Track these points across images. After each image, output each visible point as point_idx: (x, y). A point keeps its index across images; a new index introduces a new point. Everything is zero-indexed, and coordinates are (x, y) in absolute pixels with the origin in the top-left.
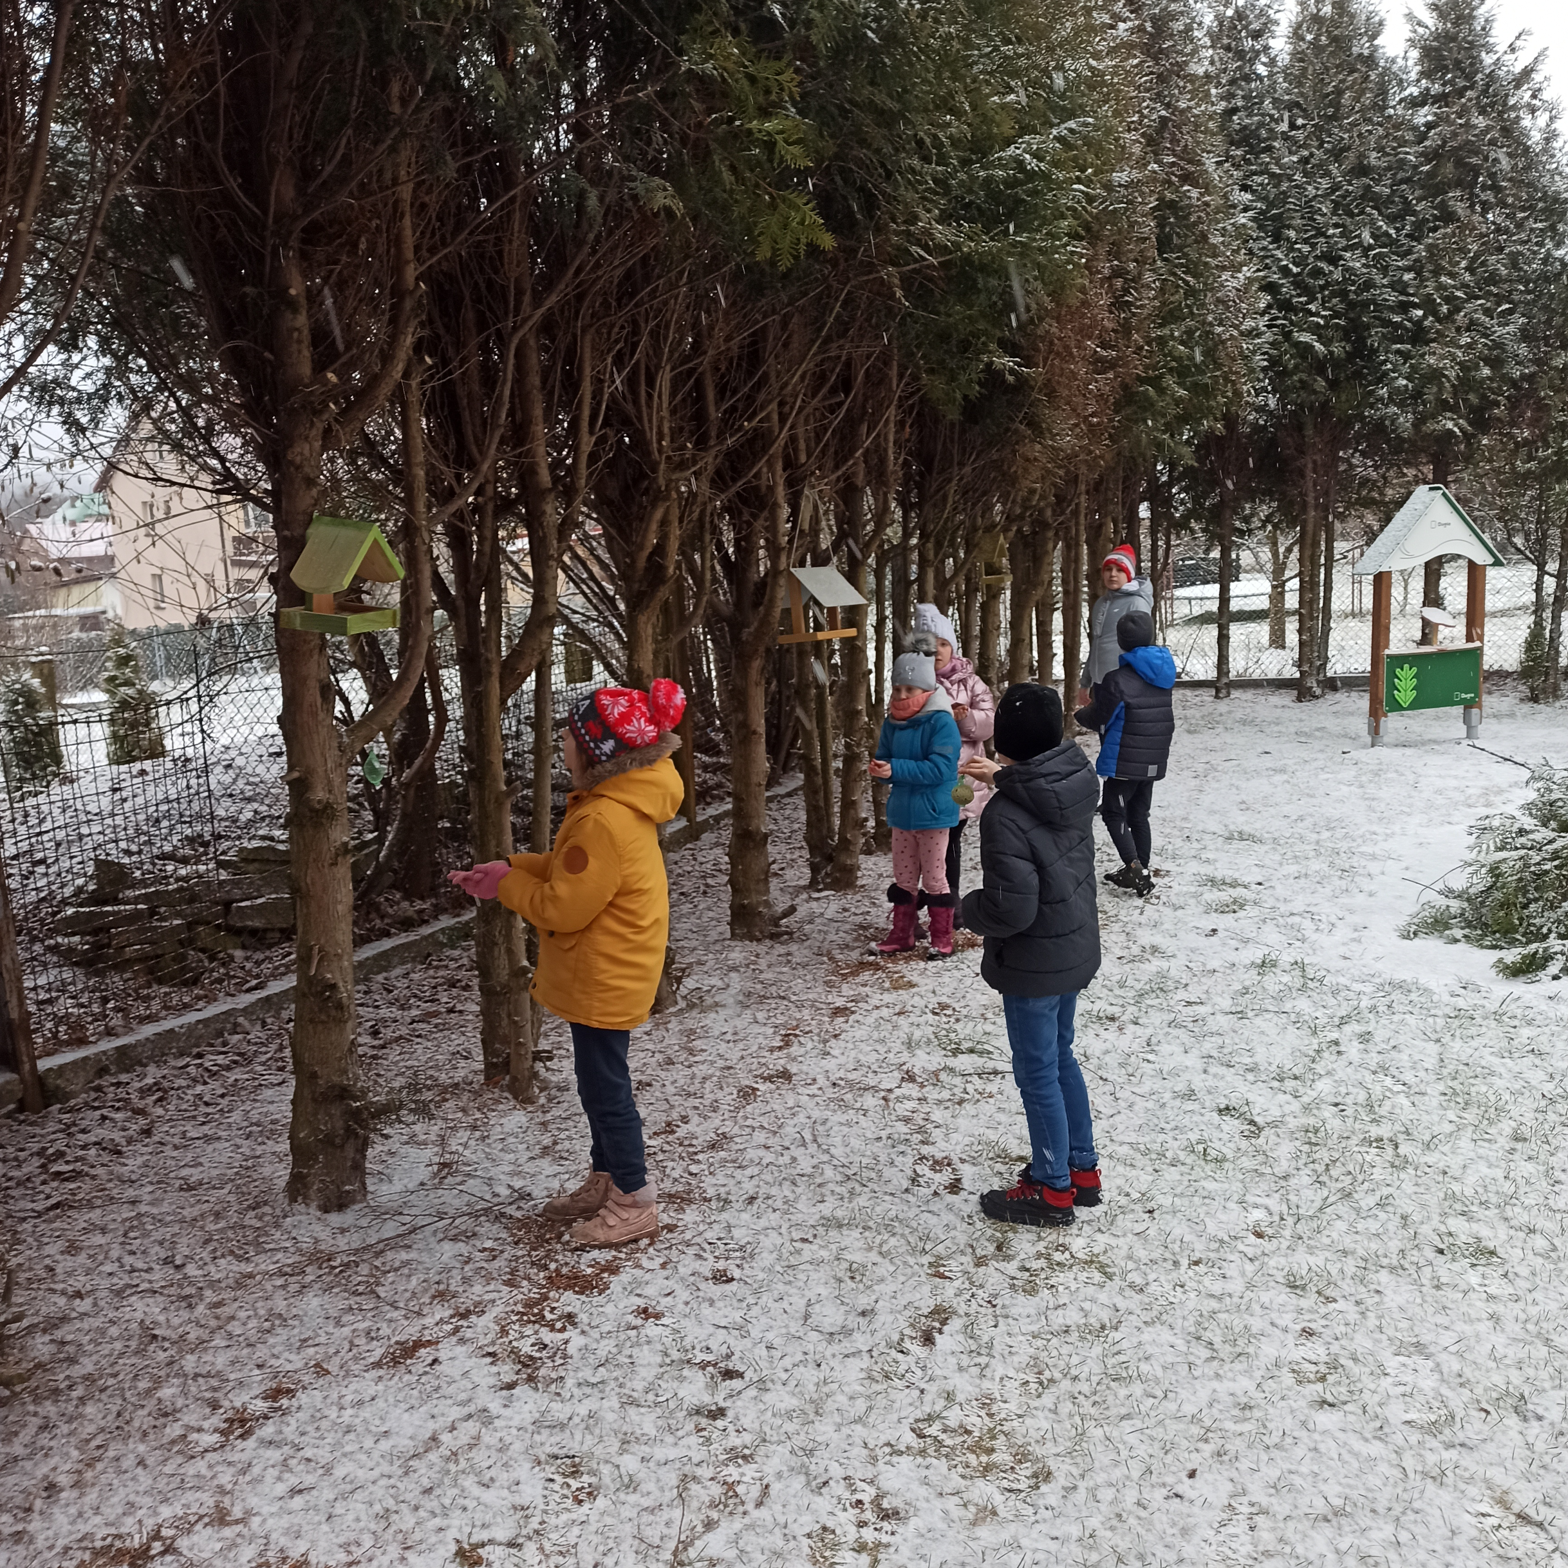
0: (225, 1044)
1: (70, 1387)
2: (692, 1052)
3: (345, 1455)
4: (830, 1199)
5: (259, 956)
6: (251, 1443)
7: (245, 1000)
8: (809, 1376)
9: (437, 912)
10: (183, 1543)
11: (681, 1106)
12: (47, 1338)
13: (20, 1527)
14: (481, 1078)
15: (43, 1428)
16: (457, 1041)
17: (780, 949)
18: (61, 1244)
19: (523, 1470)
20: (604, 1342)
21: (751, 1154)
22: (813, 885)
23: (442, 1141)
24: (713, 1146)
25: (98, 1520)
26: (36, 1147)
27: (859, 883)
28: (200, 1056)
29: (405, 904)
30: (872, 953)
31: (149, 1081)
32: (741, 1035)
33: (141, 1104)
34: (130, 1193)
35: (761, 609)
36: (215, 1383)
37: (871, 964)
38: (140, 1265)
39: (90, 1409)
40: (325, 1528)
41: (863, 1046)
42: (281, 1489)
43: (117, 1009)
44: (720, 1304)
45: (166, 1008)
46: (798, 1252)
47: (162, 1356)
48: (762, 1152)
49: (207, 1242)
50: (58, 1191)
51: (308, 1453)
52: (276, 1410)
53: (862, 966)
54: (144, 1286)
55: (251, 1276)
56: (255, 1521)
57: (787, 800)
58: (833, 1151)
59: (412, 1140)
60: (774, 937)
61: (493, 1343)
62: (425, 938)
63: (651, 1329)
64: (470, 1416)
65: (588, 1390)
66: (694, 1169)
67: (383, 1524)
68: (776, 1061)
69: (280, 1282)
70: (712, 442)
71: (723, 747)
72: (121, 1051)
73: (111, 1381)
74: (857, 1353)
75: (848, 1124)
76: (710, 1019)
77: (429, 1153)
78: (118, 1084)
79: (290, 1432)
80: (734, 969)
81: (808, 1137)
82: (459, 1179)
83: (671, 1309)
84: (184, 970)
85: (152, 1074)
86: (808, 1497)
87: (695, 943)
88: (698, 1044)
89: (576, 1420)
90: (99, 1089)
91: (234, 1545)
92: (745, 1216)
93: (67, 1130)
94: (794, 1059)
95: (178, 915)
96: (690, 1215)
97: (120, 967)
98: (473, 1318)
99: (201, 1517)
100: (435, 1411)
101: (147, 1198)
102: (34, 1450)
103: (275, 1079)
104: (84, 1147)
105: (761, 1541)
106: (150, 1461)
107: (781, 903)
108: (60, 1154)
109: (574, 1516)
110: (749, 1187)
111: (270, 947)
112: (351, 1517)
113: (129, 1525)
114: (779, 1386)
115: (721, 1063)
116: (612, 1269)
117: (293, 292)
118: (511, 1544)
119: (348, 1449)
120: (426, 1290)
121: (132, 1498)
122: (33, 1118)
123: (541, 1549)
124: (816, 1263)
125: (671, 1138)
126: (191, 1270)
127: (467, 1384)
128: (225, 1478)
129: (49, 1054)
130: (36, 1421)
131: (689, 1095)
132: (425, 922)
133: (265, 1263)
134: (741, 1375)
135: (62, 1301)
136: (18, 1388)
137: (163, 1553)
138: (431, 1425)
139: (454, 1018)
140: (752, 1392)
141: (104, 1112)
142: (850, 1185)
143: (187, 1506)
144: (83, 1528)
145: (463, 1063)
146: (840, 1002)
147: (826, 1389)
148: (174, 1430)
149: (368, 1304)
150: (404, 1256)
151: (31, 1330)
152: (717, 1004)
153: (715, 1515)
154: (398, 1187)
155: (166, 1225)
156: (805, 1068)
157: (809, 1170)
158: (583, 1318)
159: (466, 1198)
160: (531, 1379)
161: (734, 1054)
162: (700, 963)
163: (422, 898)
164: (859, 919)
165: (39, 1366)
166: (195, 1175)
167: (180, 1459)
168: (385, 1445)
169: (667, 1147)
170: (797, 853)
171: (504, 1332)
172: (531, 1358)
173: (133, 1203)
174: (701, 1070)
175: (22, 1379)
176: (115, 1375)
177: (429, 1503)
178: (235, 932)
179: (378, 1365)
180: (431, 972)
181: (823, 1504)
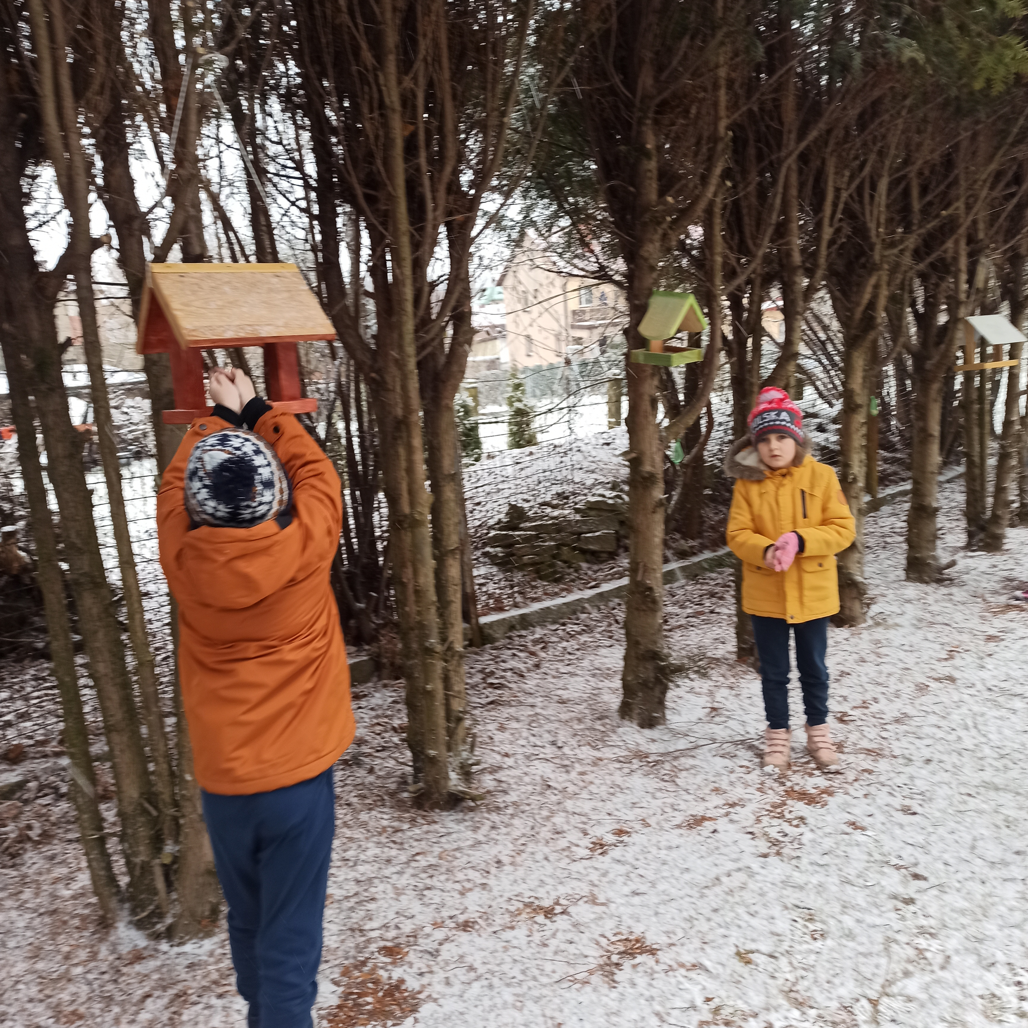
0: (578, 619)
1: (506, 807)
2: (879, 655)
3: (663, 878)
4: (988, 769)
5: (595, 567)
6: (607, 858)
7: (589, 593)
8: (978, 889)
9: (703, 548)
10: (571, 910)
11: (873, 691)
12: (491, 777)
13: (484, 881)
14: (734, 657)
15: (493, 828)
16: (717, 632)
17: (944, 590)
18: (496, 725)
19: (776, 911)
20: (827, 839)
21: (927, 730)
22: (968, 547)
23: (711, 694)
24: (897, 721)
25: (524, 886)
26: (479, 667)
27: (1006, 547)
28: (564, 624)
29: (682, 542)
30: (1017, 599)
31: (537, 636)
32: (916, 647)
33: (533, 649)
34: (530, 700)
35: (943, 347)
36: (584, 819)
37: (1016, 606)
38: (539, 743)
39: (516, 822)
40: (654, 919)
41: (1011, 664)
42: (627, 890)
43: (520, 593)
44: (908, 828)
45: (546, 594)
46: (965, 802)
47: (554, 798)
48: (935, 730)
49: (575, 735)
50: (493, 695)
51: (641, 871)
52: (622, 842)
53: (1009, 607)
54: (541, 756)
55: (601, 759)
56: (613, 906)
57: (947, 485)
58: (991, 736)
59: (691, 691)
60: (939, 581)
61: (752, 826)
62: (694, 564)
63: (858, 836)
64: (739, 870)
65: (817, 868)
66: (884, 734)
67: (689, 925)
68: (944, 669)
69: (618, 765)
70: (914, 228)
71: (898, 446)
72: (523, 616)
73: (527, 808)
74: (1013, 880)
75: (1001, 718)
76: (891, 634)
77: (704, 701)
78: (520, 636)
79: (629, 857)
80: (909, 601)
81: (970, 723)
82: (723, 719)
83: (872, 825)
84: (556, 572)
85: (539, 632)
86: (979, 972)
87: (878, 582)
88: (883, 651)
89: (810, 886)
90: (510, 638)
91: (601, 918)
92: (924, 772)
93: (496, 659)
94: (957, 668)
95: (552, 539)
96: (883, 765)
97: (521, 568)
98: (738, 808)
99: (582, 897)
100: (717, 862)
101: (540, 704)
102: (489, 840)
103: (607, 643)
104: (504, 671)
105: (946, 993)
106: (551, 858)
107: (945, 558)
108: (492, 673)
109: (811, 947)
110: (927, 753)
111: (602, 562)
112: (669, 916)
113: (541, 893)
114: (954, 892)
115: (901, 665)
116: (829, 792)
117: (649, 146)
118: (771, 956)
119: (665, 874)
120: (706, 785)
121: (543, 878)
122: (477, 650)
123: (791, 963)
124: (980, 812)
125: (866, 711)
126: (566, 750)
127: (735, 848)
128: (594, 876)
129: (485, 615)
130: (488, 823)
131: (878, 684)
132: (694, 554)
133: (607, 753)
134: (925, 879)
135: (498, 757)
136: (479, 803)
137: (562, 913)
138: (715, 871)
139: (714, 617)
140: (934, 892)
141: (514, 651)
142: (1005, 761)
143: (573, 889)
144: (518, 889)
145: (721, 646)
146: (992, 632)
147: (990, 900)
148: (563, 843)
149: (671, 787)
150: (691, 762)
151: (483, 771)
152: (897, 625)
153: (910, 968)
154: (684, 718)
155: (551, 722)
156: (966, 675)
157: (971, 747)
158: (810, 820)
159: (729, 732)
160: (778, 854)
161: (910, 660)
162: (884, 596)
163: (693, 539)
164: (1006, 574)
165: (489, 792)
166: (565, 695)
167: (568, 861)
168: (687, 876)
169: (864, 717)
170: (955, 524)
171: (758, 820)
172: (778, 841)
173: (532, 706)
174: (886, 668)
175: (481, 797)
176: (528, 805)
177: (717, 918)
178: (584, 552)
179: (679, 826)
180: (699, 586)
181: (991, 978)
